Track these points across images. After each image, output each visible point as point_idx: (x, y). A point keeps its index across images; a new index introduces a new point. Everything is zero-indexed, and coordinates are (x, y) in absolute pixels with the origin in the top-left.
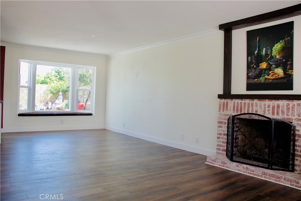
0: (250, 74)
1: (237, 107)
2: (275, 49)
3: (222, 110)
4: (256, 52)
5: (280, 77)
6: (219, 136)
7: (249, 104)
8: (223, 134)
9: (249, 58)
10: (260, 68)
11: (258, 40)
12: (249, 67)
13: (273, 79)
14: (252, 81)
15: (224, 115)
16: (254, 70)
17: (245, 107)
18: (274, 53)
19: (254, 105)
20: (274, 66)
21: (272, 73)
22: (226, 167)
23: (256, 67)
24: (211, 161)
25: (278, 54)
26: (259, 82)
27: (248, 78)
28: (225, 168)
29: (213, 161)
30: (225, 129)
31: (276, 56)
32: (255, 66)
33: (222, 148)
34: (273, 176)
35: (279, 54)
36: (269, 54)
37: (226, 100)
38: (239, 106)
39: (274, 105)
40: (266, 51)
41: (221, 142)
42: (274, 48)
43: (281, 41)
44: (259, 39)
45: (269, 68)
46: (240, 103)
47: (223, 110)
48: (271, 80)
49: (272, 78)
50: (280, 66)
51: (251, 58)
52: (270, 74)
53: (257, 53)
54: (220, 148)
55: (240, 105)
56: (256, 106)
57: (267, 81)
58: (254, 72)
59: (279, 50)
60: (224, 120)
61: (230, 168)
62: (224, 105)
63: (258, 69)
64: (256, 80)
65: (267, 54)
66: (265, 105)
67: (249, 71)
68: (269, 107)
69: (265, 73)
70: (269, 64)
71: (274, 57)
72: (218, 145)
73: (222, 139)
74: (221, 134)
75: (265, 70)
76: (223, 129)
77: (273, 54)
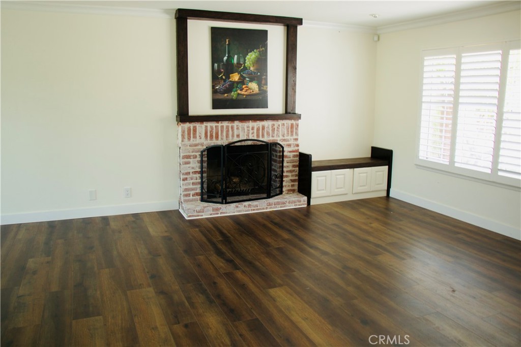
0: (217, 87)
1: (210, 132)
2: (249, 59)
3: (186, 140)
4: (225, 58)
5: (254, 93)
6: (186, 176)
7: (227, 127)
8: (193, 172)
9: (216, 65)
10: (231, 80)
11: (227, 43)
12: (215, 77)
13: (246, 95)
14: (220, 97)
15: (190, 146)
16: (222, 82)
17: (222, 131)
18: (248, 64)
19: (235, 127)
20: (247, 79)
21: (245, 87)
22: (221, 213)
23: (226, 78)
24: (196, 214)
25: (252, 65)
26: (230, 97)
27: (214, 91)
28: (219, 215)
29: (199, 212)
30: (195, 165)
31: (250, 67)
32: (224, 77)
33: (192, 193)
34: (278, 203)
35: (254, 66)
36: (242, 64)
37: (193, 123)
38: (214, 131)
39: (259, 127)
40: (238, 59)
41: (189, 184)
42: (248, 57)
43: (255, 50)
44: (229, 41)
45: (242, 82)
46: (216, 126)
47: (189, 139)
48: (245, 96)
49: (246, 93)
50: (254, 80)
51: (219, 66)
52: (243, 89)
53: (226, 60)
54: (189, 192)
55: (216, 130)
56: (238, 129)
57: (240, 97)
58: (223, 85)
59: (253, 61)
60: (192, 152)
61: (227, 213)
62: (190, 132)
63: (229, 82)
64: (226, 95)
65: (239, 64)
66: (248, 127)
67: (216, 82)
68: (253, 129)
69: (237, 87)
70: (241, 76)
71: (248, 68)
72: (186, 190)
73: (192, 179)
74: (189, 173)
75: (238, 83)
76: (191, 165)
77: (246, 64)
